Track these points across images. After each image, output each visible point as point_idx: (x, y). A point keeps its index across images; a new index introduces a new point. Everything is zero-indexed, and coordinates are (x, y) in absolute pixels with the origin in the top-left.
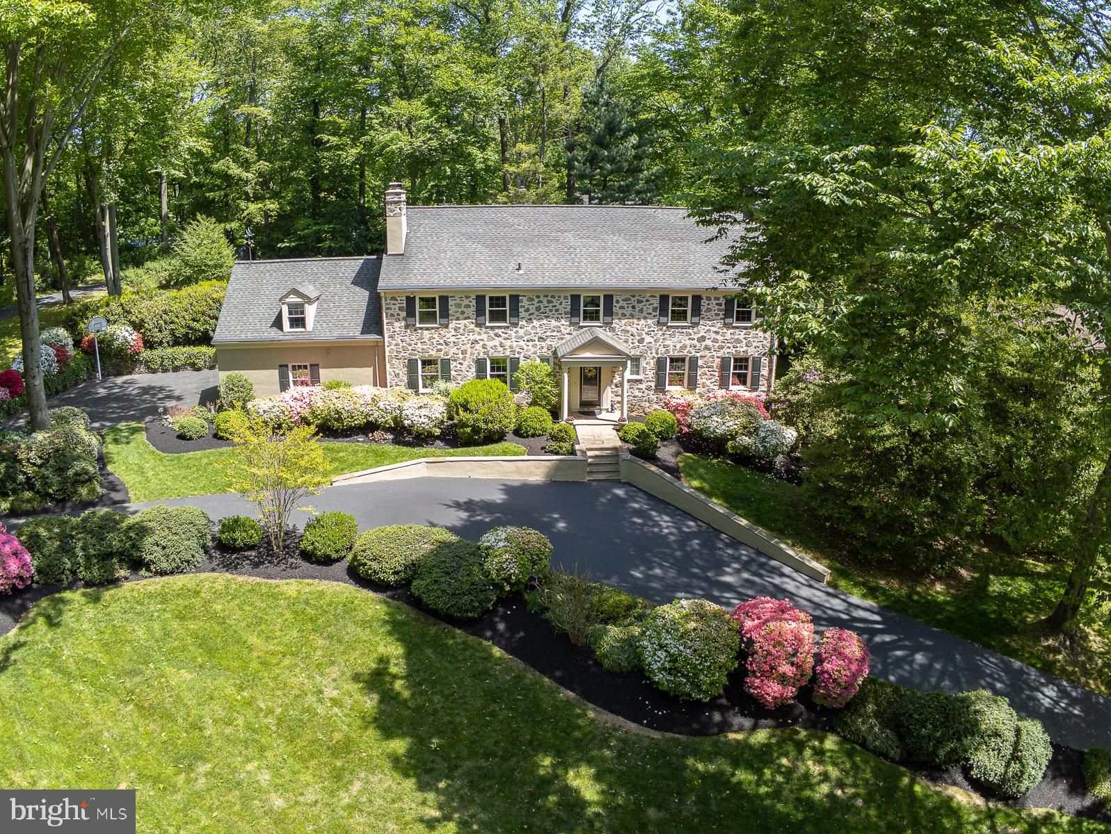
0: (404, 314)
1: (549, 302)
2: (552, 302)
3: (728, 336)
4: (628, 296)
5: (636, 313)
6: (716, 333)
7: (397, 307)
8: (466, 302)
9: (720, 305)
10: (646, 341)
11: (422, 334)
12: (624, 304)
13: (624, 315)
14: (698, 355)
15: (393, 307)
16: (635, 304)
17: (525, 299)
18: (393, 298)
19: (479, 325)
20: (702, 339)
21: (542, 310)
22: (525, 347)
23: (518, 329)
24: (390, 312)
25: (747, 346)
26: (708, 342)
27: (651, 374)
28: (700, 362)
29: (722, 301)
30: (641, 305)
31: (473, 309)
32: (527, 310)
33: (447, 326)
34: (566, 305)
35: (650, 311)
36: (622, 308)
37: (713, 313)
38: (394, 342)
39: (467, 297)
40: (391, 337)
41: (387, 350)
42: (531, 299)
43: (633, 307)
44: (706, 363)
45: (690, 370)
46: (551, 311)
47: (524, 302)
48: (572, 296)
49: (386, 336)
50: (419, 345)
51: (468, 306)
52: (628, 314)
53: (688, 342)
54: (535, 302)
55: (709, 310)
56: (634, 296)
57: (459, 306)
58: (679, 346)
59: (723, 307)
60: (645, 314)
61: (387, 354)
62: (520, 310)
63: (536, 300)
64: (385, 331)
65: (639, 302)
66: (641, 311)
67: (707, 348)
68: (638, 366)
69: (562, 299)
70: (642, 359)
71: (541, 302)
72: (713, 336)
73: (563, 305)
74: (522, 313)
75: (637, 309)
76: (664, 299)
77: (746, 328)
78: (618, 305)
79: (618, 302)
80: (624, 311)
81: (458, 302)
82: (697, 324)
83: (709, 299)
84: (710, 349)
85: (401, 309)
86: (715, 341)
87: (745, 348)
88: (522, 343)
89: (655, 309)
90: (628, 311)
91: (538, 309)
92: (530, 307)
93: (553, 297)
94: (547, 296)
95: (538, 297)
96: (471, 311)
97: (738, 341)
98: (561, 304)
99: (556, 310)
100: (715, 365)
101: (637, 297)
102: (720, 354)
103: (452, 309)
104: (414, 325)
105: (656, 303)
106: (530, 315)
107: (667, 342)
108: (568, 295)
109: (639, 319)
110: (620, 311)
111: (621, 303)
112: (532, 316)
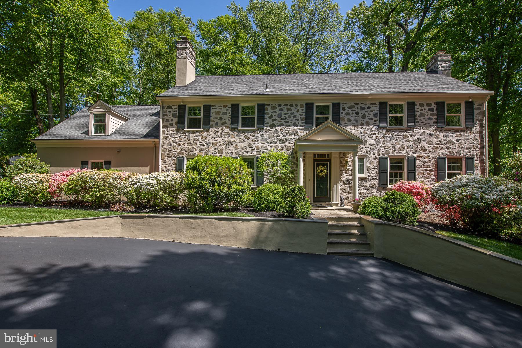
0: (176, 120)
1: (288, 110)
2: (290, 110)
3: (441, 139)
4: (352, 104)
5: (360, 119)
6: (430, 135)
7: (171, 114)
8: (224, 110)
9: (432, 110)
10: (369, 143)
11: (189, 136)
12: (350, 111)
13: (349, 120)
14: (416, 155)
15: (168, 114)
16: (359, 110)
17: (269, 108)
18: (169, 107)
19: (233, 129)
20: (418, 141)
21: (283, 117)
22: (269, 148)
23: (264, 133)
24: (166, 118)
25: (459, 147)
26: (424, 144)
27: (374, 173)
28: (418, 162)
29: (434, 107)
30: (363, 112)
31: (229, 115)
32: (271, 117)
33: (208, 130)
34: (301, 113)
35: (371, 116)
36: (348, 114)
37: (426, 117)
38: (167, 143)
39: (225, 106)
40: (165, 138)
41: (161, 149)
42: (274, 108)
43: (357, 113)
44: (423, 162)
45: (408, 169)
46: (290, 117)
47: (269, 110)
48: (307, 104)
49: (161, 137)
50: (186, 146)
51: (225, 113)
52: (353, 119)
53: (405, 144)
54: (277, 110)
55: (422, 115)
56: (357, 104)
57: (218, 113)
58: (398, 147)
59: (435, 112)
60: (367, 119)
61: (161, 152)
62: (266, 116)
63: (278, 108)
64: (161, 133)
65: (362, 109)
66: (364, 117)
67: (423, 149)
69: (299, 107)
70: (365, 160)
71: (281, 110)
72: (428, 138)
73: (300, 112)
74: (268, 120)
75: (360, 115)
76: (383, 105)
77: (457, 131)
78: (344, 112)
79: (344, 109)
80: (349, 117)
81: (217, 110)
82: (412, 128)
83: (422, 105)
84: (425, 150)
85: (174, 116)
86: (430, 142)
87: (457, 150)
88: (267, 145)
89: (375, 115)
90: (353, 117)
91: (280, 116)
92: (273, 114)
93: (292, 105)
94: (286, 105)
95: (280, 106)
96: (227, 118)
97: (451, 142)
98: (298, 111)
99: (294, 117)
100: (431, 165)
101: (360, 105)
102: (435, 155)
103: (213, 116)
104: (183, 129)
105: (376, 109)
106: (273, 120)
107: (388, 144)
108: (304, 103)
109: (362, 124)
110: (346, 117)
111: (347, 110)
112: (275, 122)
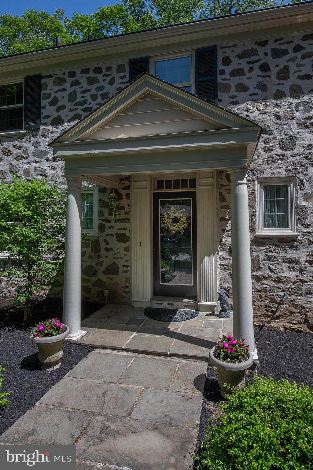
1: (91, 81)
2: (96, 80)
4: (250, 45)
5: (273, 83)
12: (243, 64)
13: (242, 88)
16: (269, 59)
17: (50, 82)
21: (79, 99)
22: (50, 172)
23: (39, 139)
30: (282, 62)
32: (54, 102)
36: (238, 72)
42: (60, 81)
43: (265, 68)
46: (94, 97)
47: (50, 88)
48: (132, 62)
52: (252, 84)
54: (67, 85)
56: (264, 44)
60: (293, 80)
62: (44, 102)
63: (69, 80)
65: (278, 53)
66: (284, 74)
68: (283, 206)
69: (114, 73)
70: (291, 190)
71: (76, 83)
74: (48, 110)
75: (274, 71)
78: (228, 69)
79: (227, 61)
80: (243, 80)
88: (45, 165)
90: (252, 78)
91: (72, 97)
92: (59, 95)
93: (98, 70)
95: (72, 74)
98: (112, 82)
101: (271, 44)
106: (59, 109)
108: (125, 61)
109: (280, 95)
110: (234, 81)
111: (236, 63)
112: (62, 113)
